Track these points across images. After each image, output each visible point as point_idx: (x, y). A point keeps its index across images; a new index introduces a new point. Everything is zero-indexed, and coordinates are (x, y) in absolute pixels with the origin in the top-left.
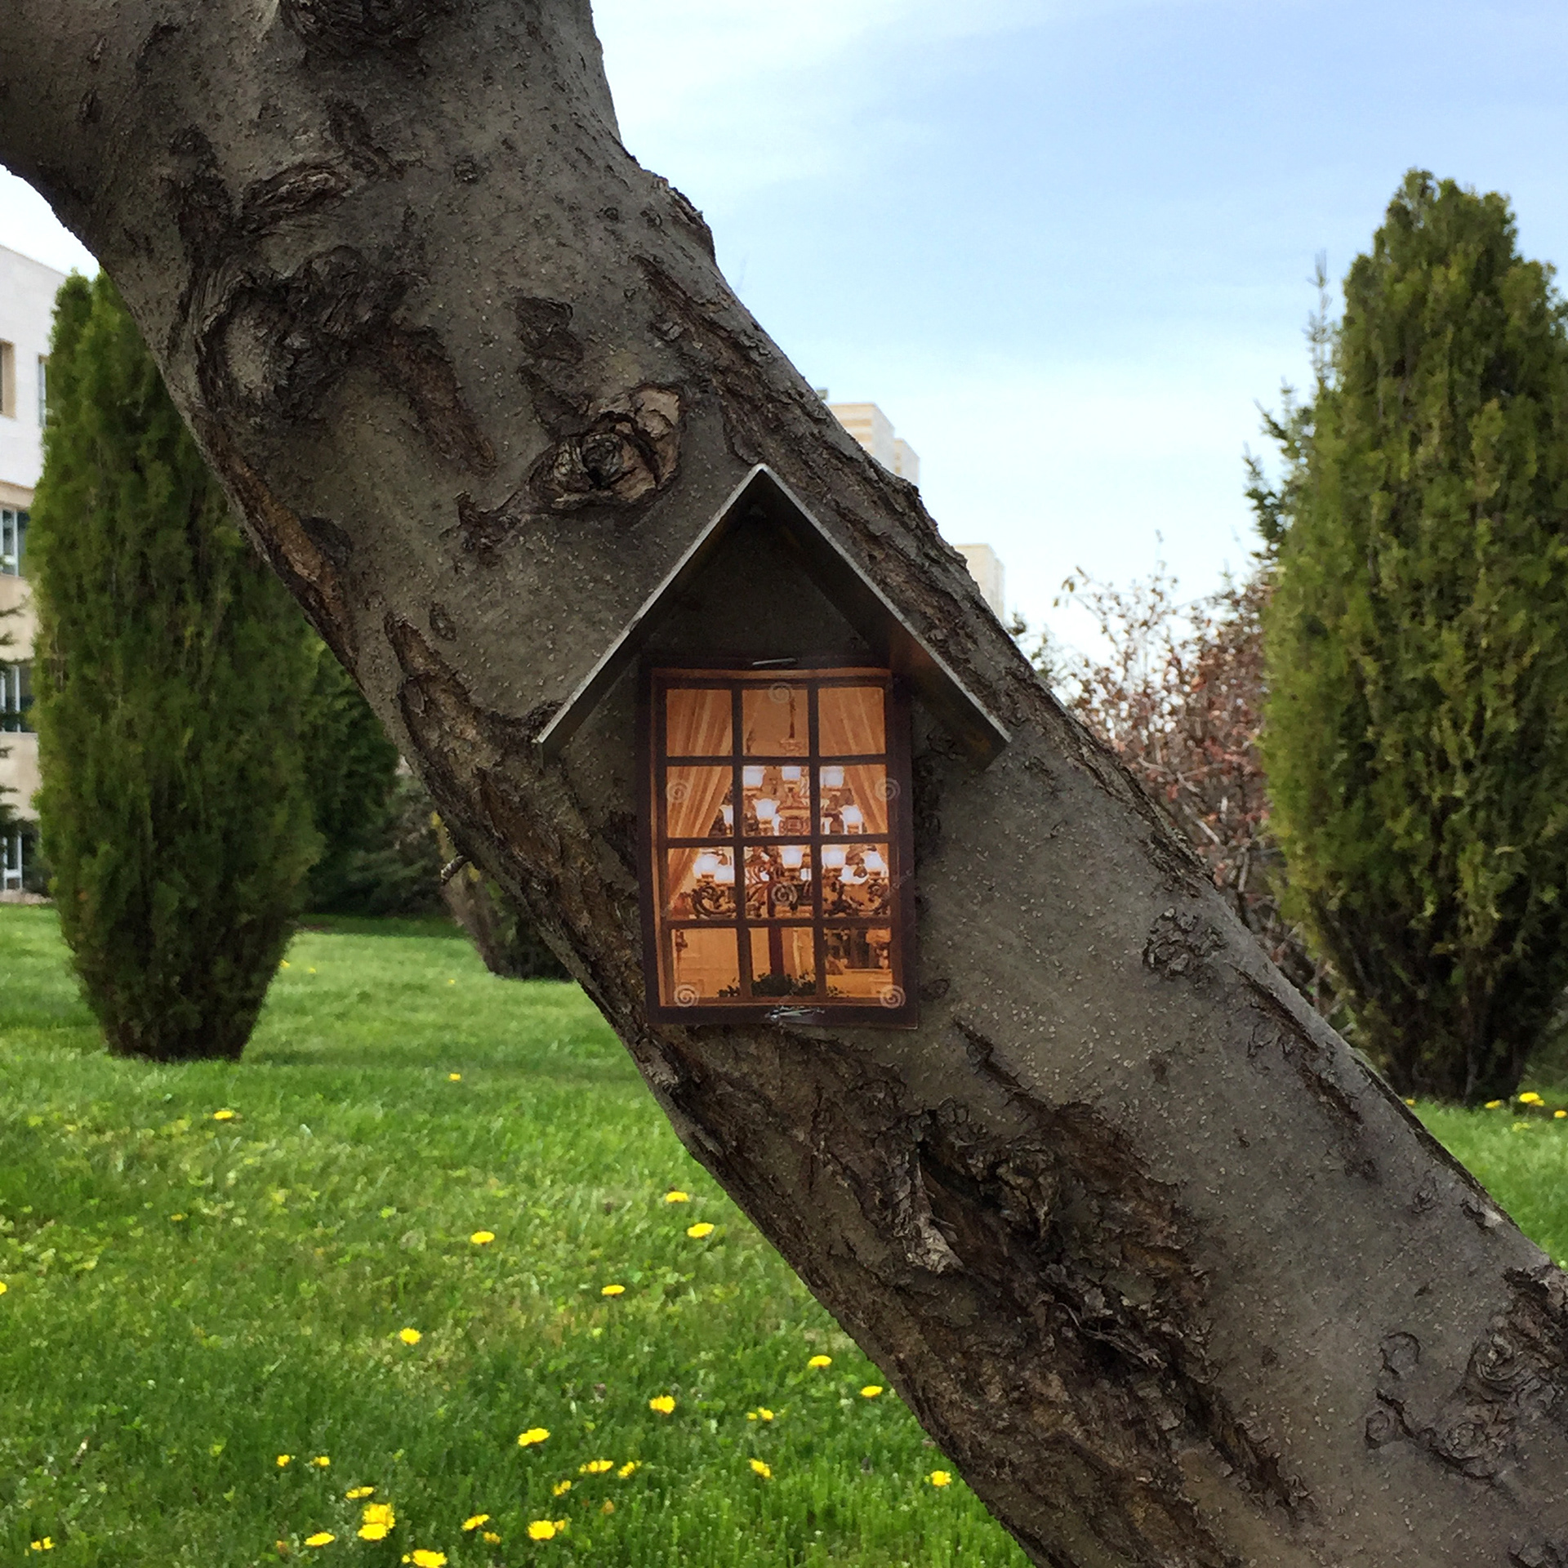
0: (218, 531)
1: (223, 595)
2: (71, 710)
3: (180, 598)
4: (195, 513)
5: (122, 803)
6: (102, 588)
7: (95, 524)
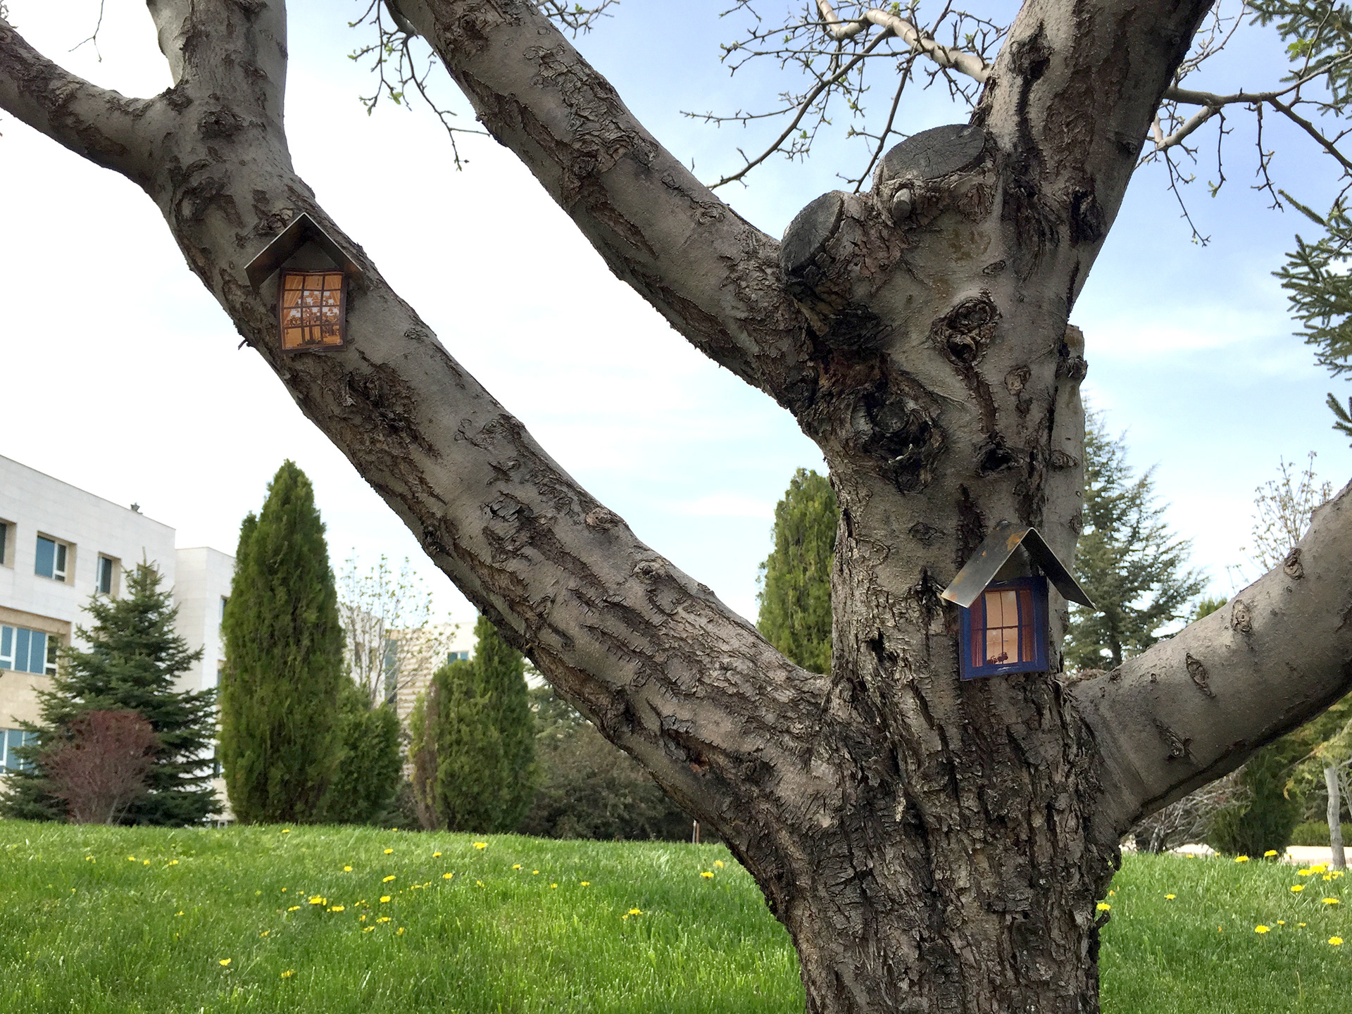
0: (305, 615)
1: (306, 642)
2: (236, 694)
3: (287, 644)
4: (295, 609)
5: (257, 733)
6: (253, 641)
7: (252, 613)
